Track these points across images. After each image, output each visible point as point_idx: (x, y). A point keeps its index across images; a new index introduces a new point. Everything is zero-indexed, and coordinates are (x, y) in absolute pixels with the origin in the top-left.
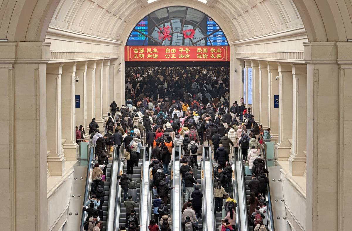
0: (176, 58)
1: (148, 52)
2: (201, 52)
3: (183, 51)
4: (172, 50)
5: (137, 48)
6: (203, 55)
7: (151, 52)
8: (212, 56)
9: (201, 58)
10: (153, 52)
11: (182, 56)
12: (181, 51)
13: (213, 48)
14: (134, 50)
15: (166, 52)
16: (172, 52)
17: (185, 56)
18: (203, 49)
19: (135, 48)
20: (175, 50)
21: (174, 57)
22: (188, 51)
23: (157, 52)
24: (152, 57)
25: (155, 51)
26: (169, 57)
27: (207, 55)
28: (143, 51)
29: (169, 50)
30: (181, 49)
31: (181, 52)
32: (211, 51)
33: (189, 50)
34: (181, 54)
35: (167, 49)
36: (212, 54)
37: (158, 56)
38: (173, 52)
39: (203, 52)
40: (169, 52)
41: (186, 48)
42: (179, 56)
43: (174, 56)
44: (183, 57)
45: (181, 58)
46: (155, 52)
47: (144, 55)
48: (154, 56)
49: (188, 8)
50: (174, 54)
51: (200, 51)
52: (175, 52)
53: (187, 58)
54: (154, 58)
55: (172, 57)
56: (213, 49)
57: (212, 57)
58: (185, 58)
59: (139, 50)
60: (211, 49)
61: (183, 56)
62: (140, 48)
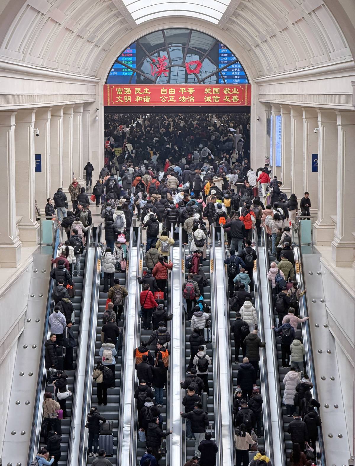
0: (175, 101)
1: (136, 93)
2: (211, 93)
3: (186, 91)
4: (169, 90)
5: (121, 88)
6: (214, 97)
7: (141, 93)
8: (226, 98)
9: (211, 101)
10: (143, 93)
11: (183, 99)
12: (183, 91)
13: (227, 87)
14: (117, 91)
15: (162, 93)
16: (170, 93)
17: (188, 99)
18: (214, 88)
19: (118, 88)
20: (175, 90)
21: (173, 100)
22: (192, 92)
23: (149, 93)
24: (142, 100)
25: (146, 91)
26: (165, 101)
27: (219, 98)
28: (129, 92)
29: (166, 91)
30: (183, 88)
31: (183, 93)
32: (224, 91)
33: (194, 90)
34: (182, 96)
35: (163, 89)
36: (226, 95)
37: (150, 98)
38: (172, 93)
39: (214, 93)
40: (166, 93)
41: (189, 87)
42: (180, 99)
43: (172, 98)
44: (185, 101)
45: (182, 101)
46: (146, 93)
47: (130, 97)
48: (145, 99)
49: (193, 31)
50: (172, 97)
51: (209, 92)
52: (174, 94)
53: (191, 101)
54: (145, 101)
55: (170, 101)
56: (226, 89)
57: (226, 100)
58: (189, 101)
59: (124, 90)
60: (225, 89)
61: (186, 99)
62: (126, 87)
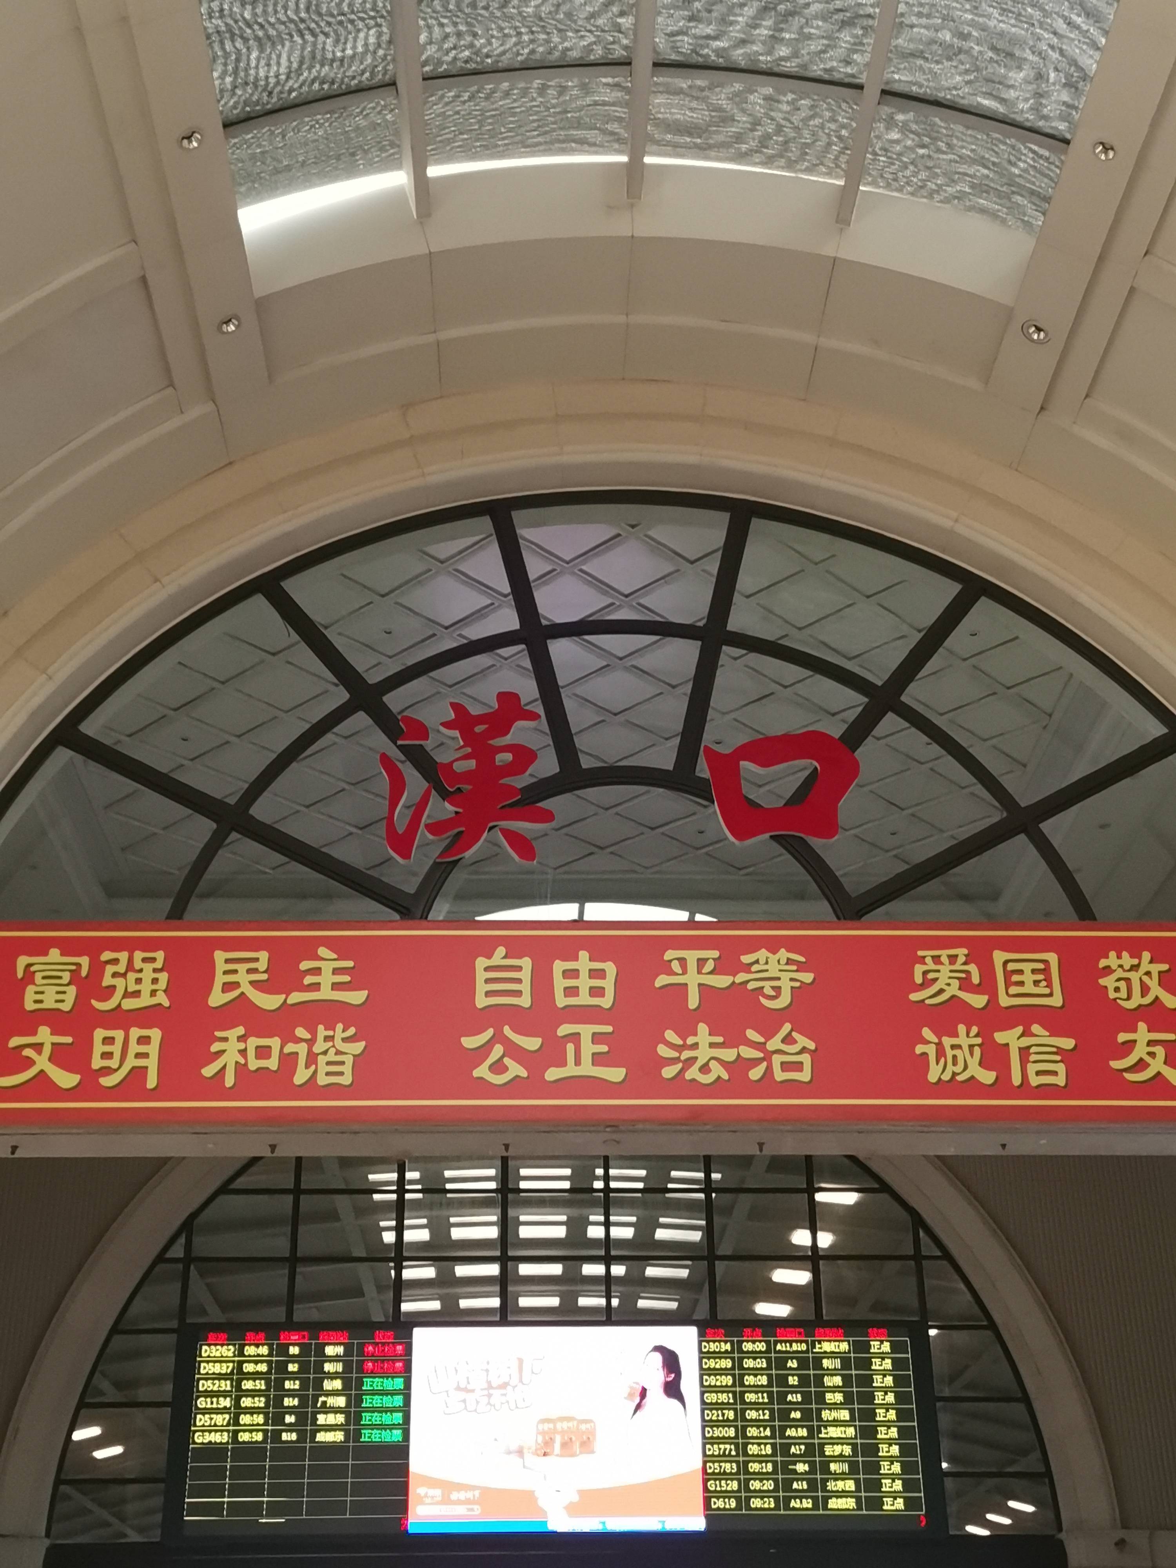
0: (616, 1074)
1: (217, 998)
2: (978, 1001)
3: (722, 981)
4: (559, 966)
5: (69, 947)
6: (1010, 1038)
7: (269, 1002)
8: (1140, 1052)
9: (987, 1077)
10: (295, 997)
11: (703, 1054)
12: (692, 980)
13: (1135, 948)
14: (29, 977)
15: (481, 1001)
16: (561, 1001)
17: (748, 1053)
18: (999, 957)
19: (40, 948)
20: (610, 968)
21: (598, 1059)
22: (786, 987)
23: (357, 997)
24: (272, 1064)
25: (327, 979)
26: (515, 1070)
27: (1068, 1043)
28: (146, 987)
29: (526, 975)
30: (692, 956)
31: (693, 1001)
32: (1108, 982)
33: (801, 968)
34: (687, 1029)
35: (499, 956)
36: (1129, 1021)
37: (358, 1047)
38: (584, 999)
39: (1004, 1001)
40: (525, 1001)
41: (753, 945)
42: (663, 1051)
43: (588, 1048)
45: (693, 1073)
46: (326, 993)
47: (156, 1034)
48: (312, 1059)
49: (757, 524)
50: (586, 1031)
51: (954, 989)
52: (606, 1002)
53: (780, 1076)
54: (301, 1076)
55: (570, 1070)
56: (1127, 960)
57: (1141, 1065)
58: (755, 1074)
59: (97, 968)
60: (1112, 960)
61: (729, 1055)
62: (117, 945)
